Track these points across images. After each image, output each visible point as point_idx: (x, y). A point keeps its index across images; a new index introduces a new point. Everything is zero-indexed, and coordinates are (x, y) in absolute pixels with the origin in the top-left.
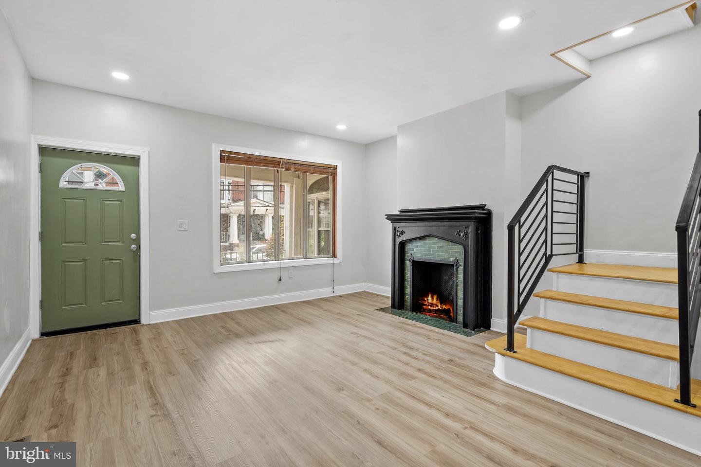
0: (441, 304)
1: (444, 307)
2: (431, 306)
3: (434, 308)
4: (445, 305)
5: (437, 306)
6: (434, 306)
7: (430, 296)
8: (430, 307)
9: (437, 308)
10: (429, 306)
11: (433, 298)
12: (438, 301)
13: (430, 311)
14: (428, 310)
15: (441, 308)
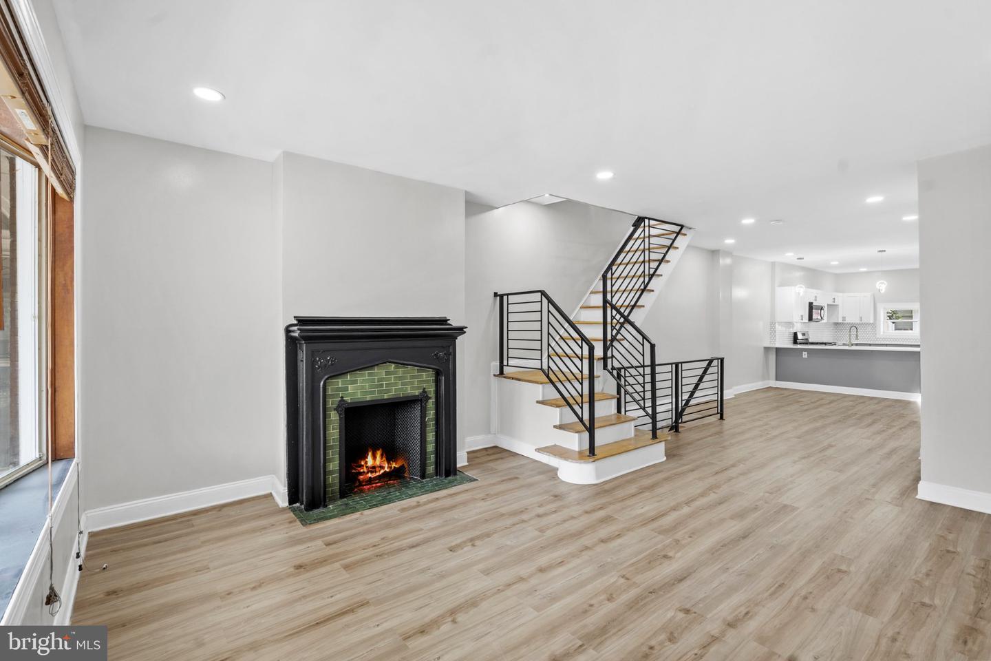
0: (389, 463)
1: (394, 465)
2: (372, 472)
3: (378, 474)
4: (395, 461)
5: (382, 467)
6: (377, 469)
7: (370, 454)
8: (370, 475)
9: (382, 471)
10: (368, 473)
11: (374, 457)
12: (384, 459)
13: (370, 481)
14: (366, 482)
15: (388, 470)
